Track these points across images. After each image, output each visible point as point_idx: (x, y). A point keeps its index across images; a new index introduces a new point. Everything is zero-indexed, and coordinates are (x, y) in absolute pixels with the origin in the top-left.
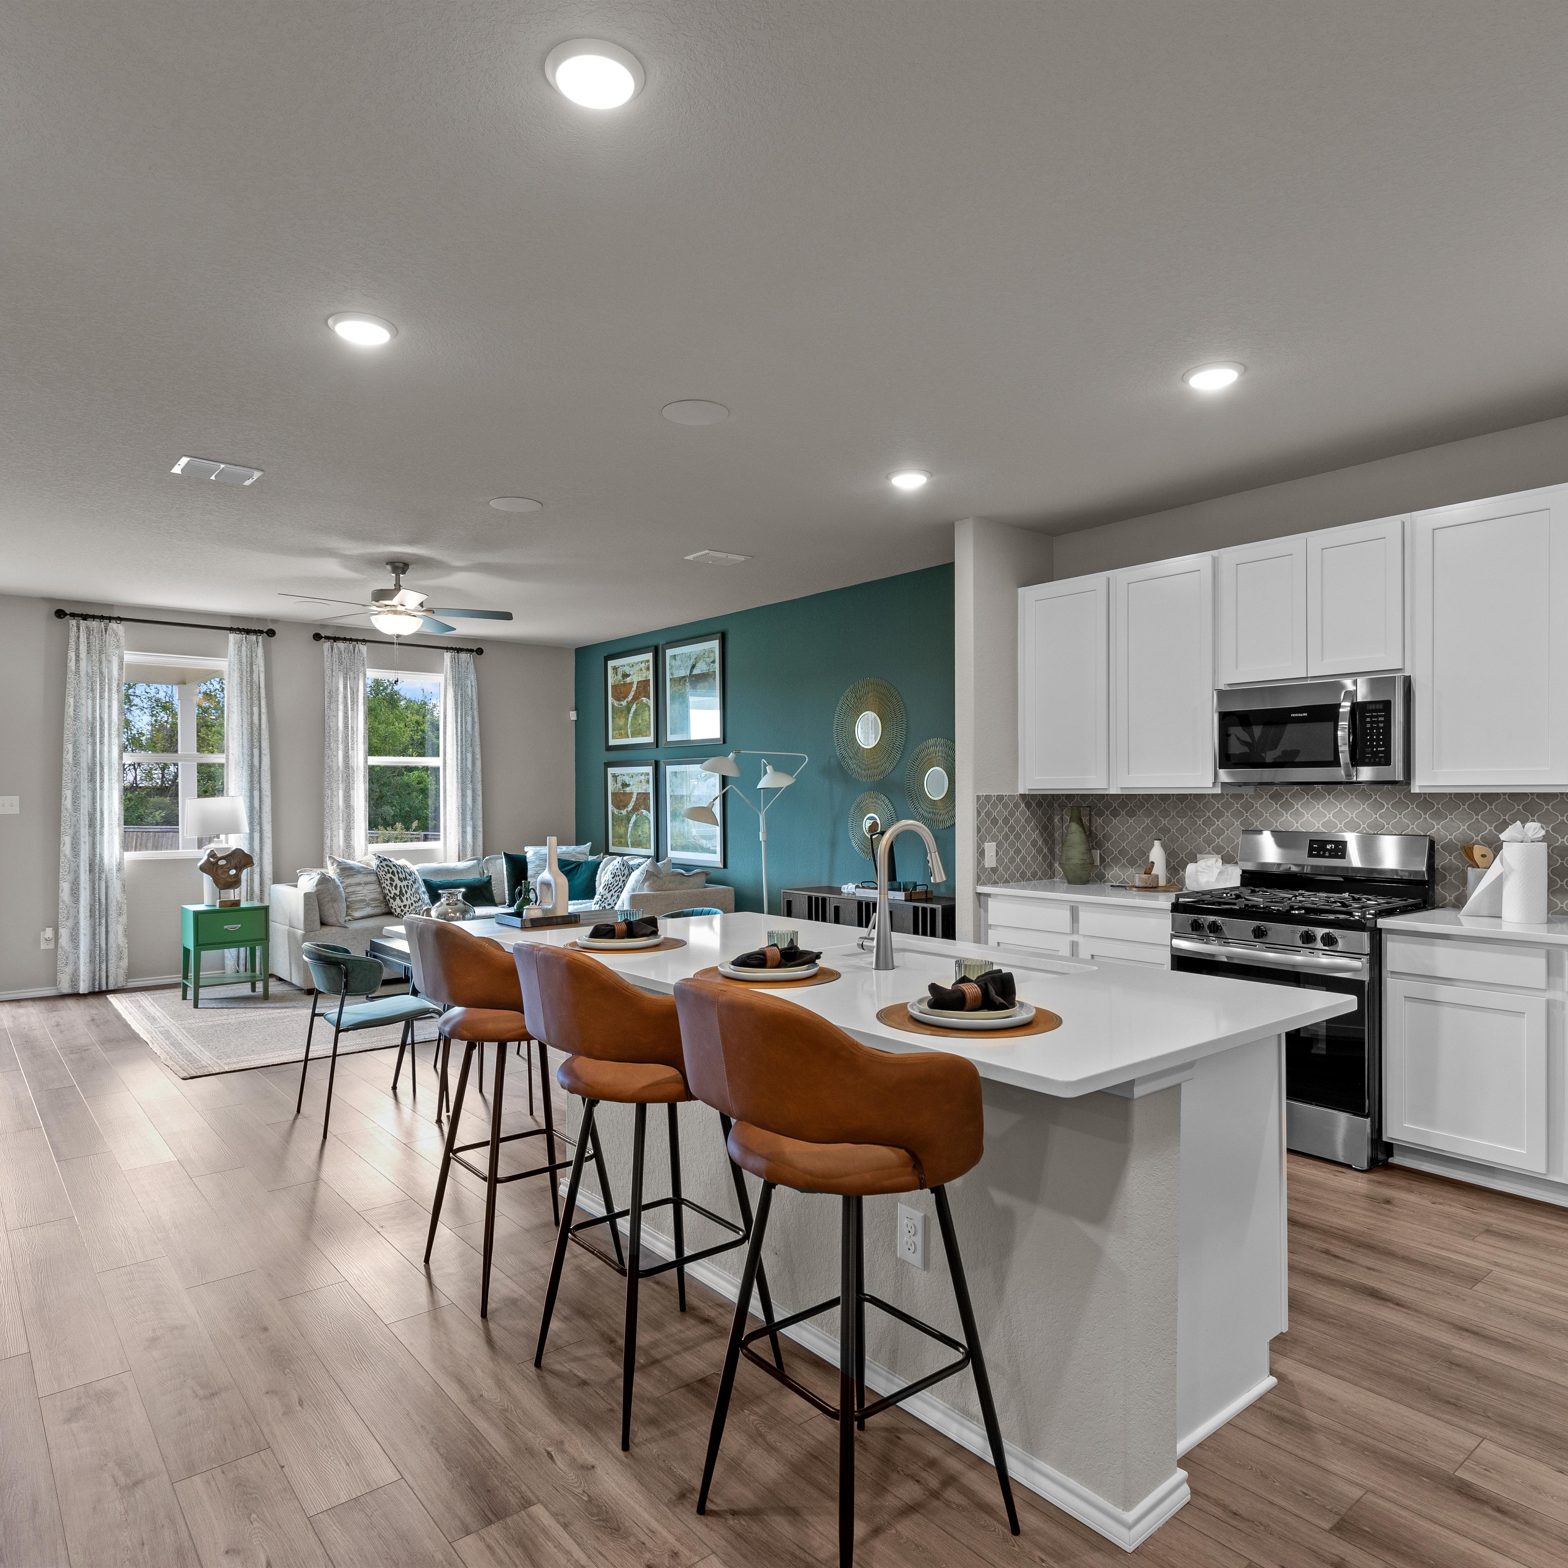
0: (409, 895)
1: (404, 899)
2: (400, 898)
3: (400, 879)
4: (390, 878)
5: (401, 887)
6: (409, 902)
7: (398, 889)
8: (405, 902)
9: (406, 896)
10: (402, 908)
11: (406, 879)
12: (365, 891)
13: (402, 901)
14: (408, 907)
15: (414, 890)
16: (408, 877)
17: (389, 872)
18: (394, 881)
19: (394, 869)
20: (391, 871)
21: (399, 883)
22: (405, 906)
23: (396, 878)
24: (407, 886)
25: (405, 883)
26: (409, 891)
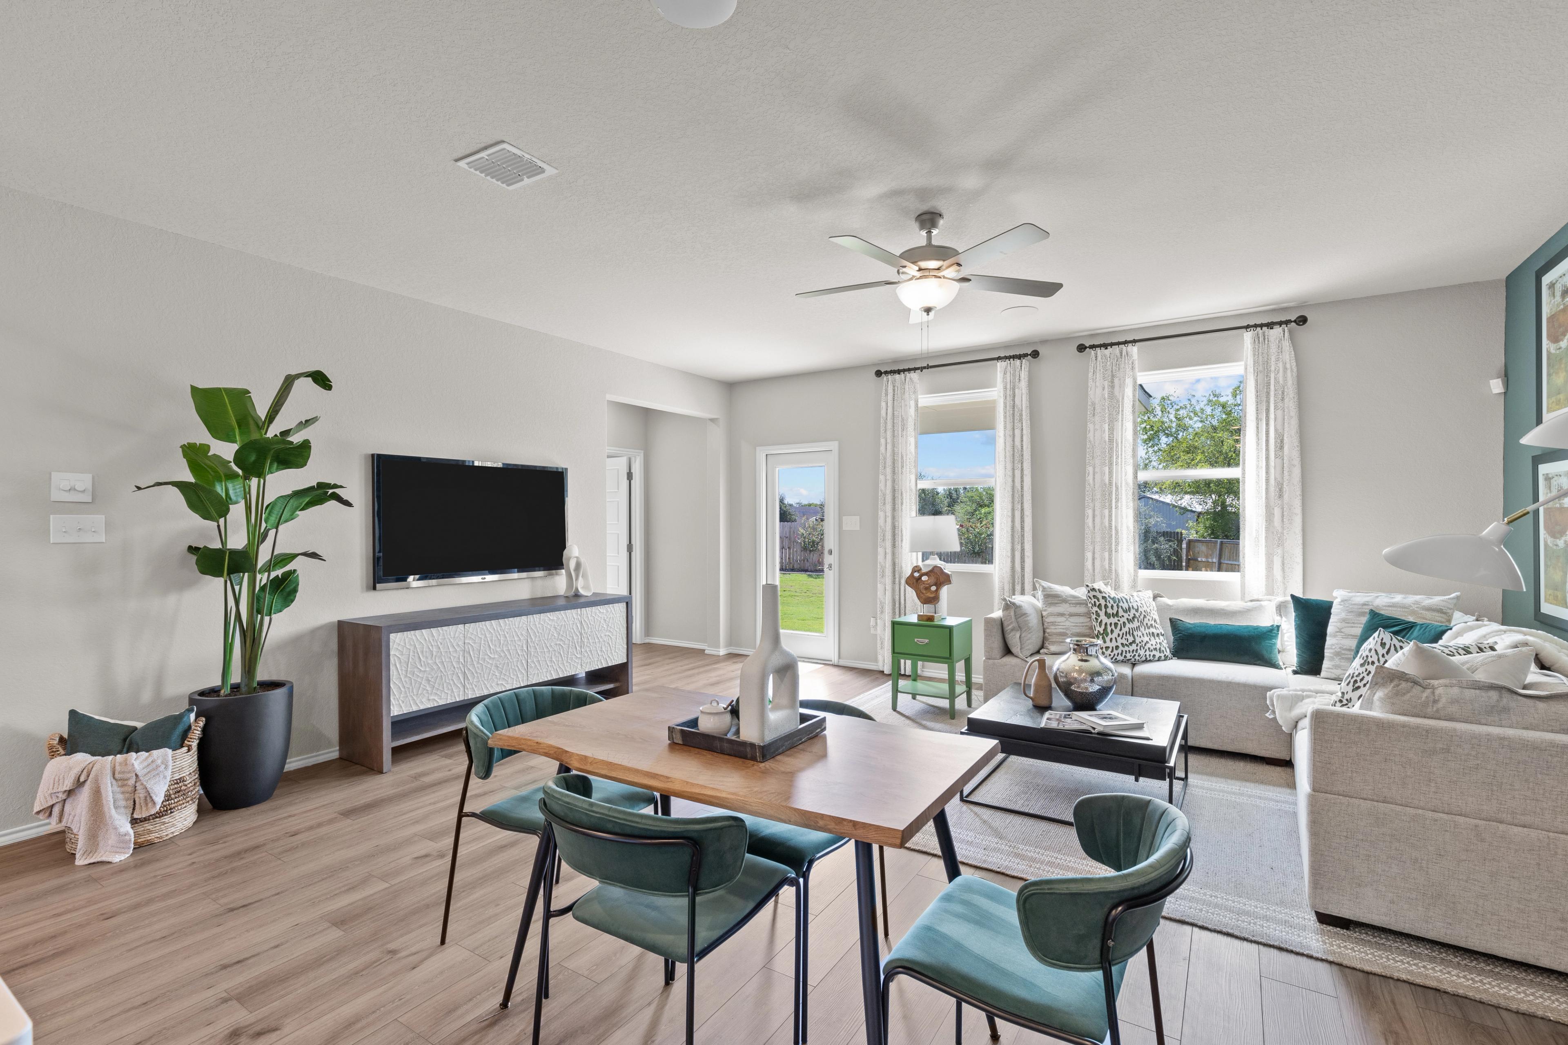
0: (1115, 635)
1: (1108, 639)
2: (1103, 638)
3: (1108, 615)
4: (1096, 611)
5: (1106, 624)
6: (1114, 644)
7: (1103, 627)
8: (1108, 644)
9: (1110, 636)
10: (1104, 650)
11: (1117, 615)
12: (1067, 623)
13: (1105, 642)
14: (1110, 650)
15: (1124, 630)
16: (1121, 613)
17: (1095, 605)
18: (1099, 616)
19: (1103, 602)
20: (1097, 603)
21: (1105, 619)
22: (1107, 648)
23: (1102, 613)
24: (1116, 624)
25: (1113, 620)
26: (1117, 631)
